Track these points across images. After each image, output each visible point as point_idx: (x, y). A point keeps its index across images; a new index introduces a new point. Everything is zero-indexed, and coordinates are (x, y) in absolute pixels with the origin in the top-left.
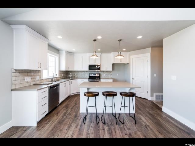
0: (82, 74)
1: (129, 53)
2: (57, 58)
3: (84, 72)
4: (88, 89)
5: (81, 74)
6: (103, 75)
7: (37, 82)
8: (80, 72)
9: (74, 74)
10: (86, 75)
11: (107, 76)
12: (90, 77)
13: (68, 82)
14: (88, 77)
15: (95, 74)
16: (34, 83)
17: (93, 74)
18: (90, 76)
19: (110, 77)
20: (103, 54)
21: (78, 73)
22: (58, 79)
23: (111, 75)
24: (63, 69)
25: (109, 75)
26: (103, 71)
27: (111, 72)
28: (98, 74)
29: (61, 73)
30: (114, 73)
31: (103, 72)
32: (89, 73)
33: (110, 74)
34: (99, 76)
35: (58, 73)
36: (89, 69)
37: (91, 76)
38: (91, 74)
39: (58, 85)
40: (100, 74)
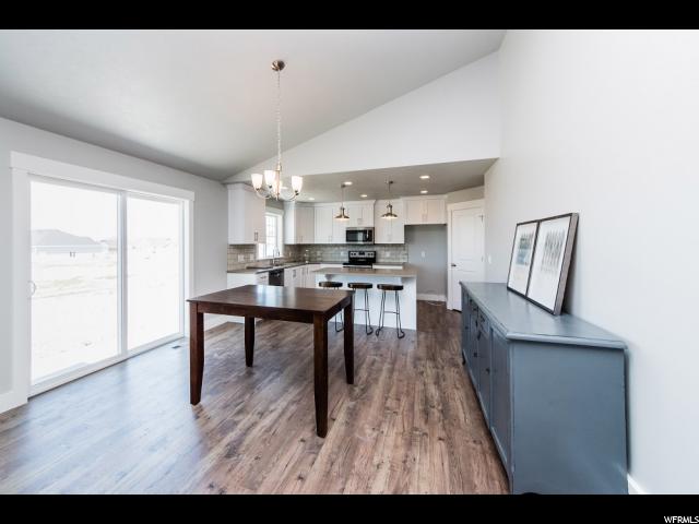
0: (333, 252)
1: (446, 196)
2: (280, 217)
3: (337, 248)
4: (329, 276)
5: (331, 252)
6: (385, 255)
7: (252, 265)
9: (314, 251)
11: (394, 257)
12: (350, 258)
13: (299, 269)
14: (347, 260)
15: (364, 254)
16: (247, 265)
17: (357, 253)
18: (351, 256)
19: (401, 261)
21: (324, 249)
22: (281, 261)
23: (406, 256)
24: (291, 241)
25: (401, 256)
26: (382, 245)
27: (406, 248)
28: (371, 253)
29: (288, 248)
30: (411, 247)
31: (382, 248)
32: (349, 249)
33: (403, 252)
34: (373, 256)
35: (281, 249)
36: (347, 240)
37: (353, 256)
38: (354, 253)
39: (281, 271)
40: (375, 252)
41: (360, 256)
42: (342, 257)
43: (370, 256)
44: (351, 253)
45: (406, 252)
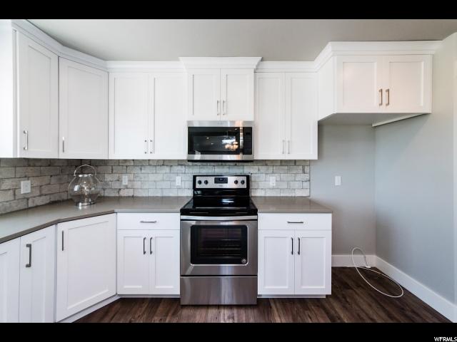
0: (160, 177)
3: (167, 169)
5: (152, 177)
8: (147, 170)
9: (116, 176)
10: (178, 179)
11: (285, 186)
12: (197, 191)
15: (225, 181)
17: (211, 180)
18: (198, 186)
19: (299, 193)
20: (268, 65)
21: (137, 170)
23: (306, 184)
25: (297, 185)
26: (265, 163)
27: (307, 169)
28: (240, 179)
30: (315, 168)
31: (263, 169)
32: (196, 170)
33: (301, 177)
34: (245, 186)
37: (203, 186)
38: (203, 179)
40: (248, 177)
41: (218, 186)
42: (179, 188)
43: (239, 186)
44: (198, 179)
45: (306, 177)
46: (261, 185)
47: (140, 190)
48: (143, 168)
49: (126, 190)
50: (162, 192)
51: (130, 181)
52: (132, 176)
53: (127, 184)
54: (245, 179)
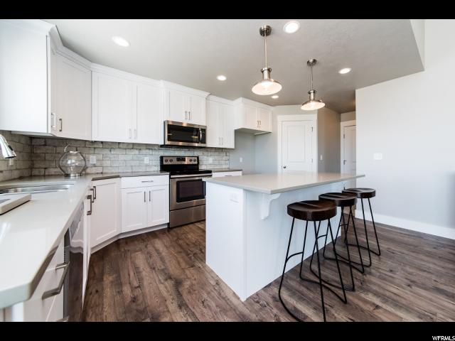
0: (129, 157)
3: (136, 152)
5: (122, 157)
8: (116, 151)
10: (146, 160)
17: (175, 160)
18: (165, 163)
19: (224, 167)
21: (106, 152)
23: (227, 162)
28: (193, 158)
31: (205, 153)
34: (196, 163)
38: (169, 159)
40: (198, 157)
41: (179, 163)
42: (147, 165)
43: (193, 163)
44: (164, 159)
45: (228, 157)
46: (205, 162)
47: (110, 168)
48: (112, 150)
49: (94, 168)
50: (132, 169)
51: (98, 160)
52: (101, 157)
53: (95, 163)
54: (196, 158)
